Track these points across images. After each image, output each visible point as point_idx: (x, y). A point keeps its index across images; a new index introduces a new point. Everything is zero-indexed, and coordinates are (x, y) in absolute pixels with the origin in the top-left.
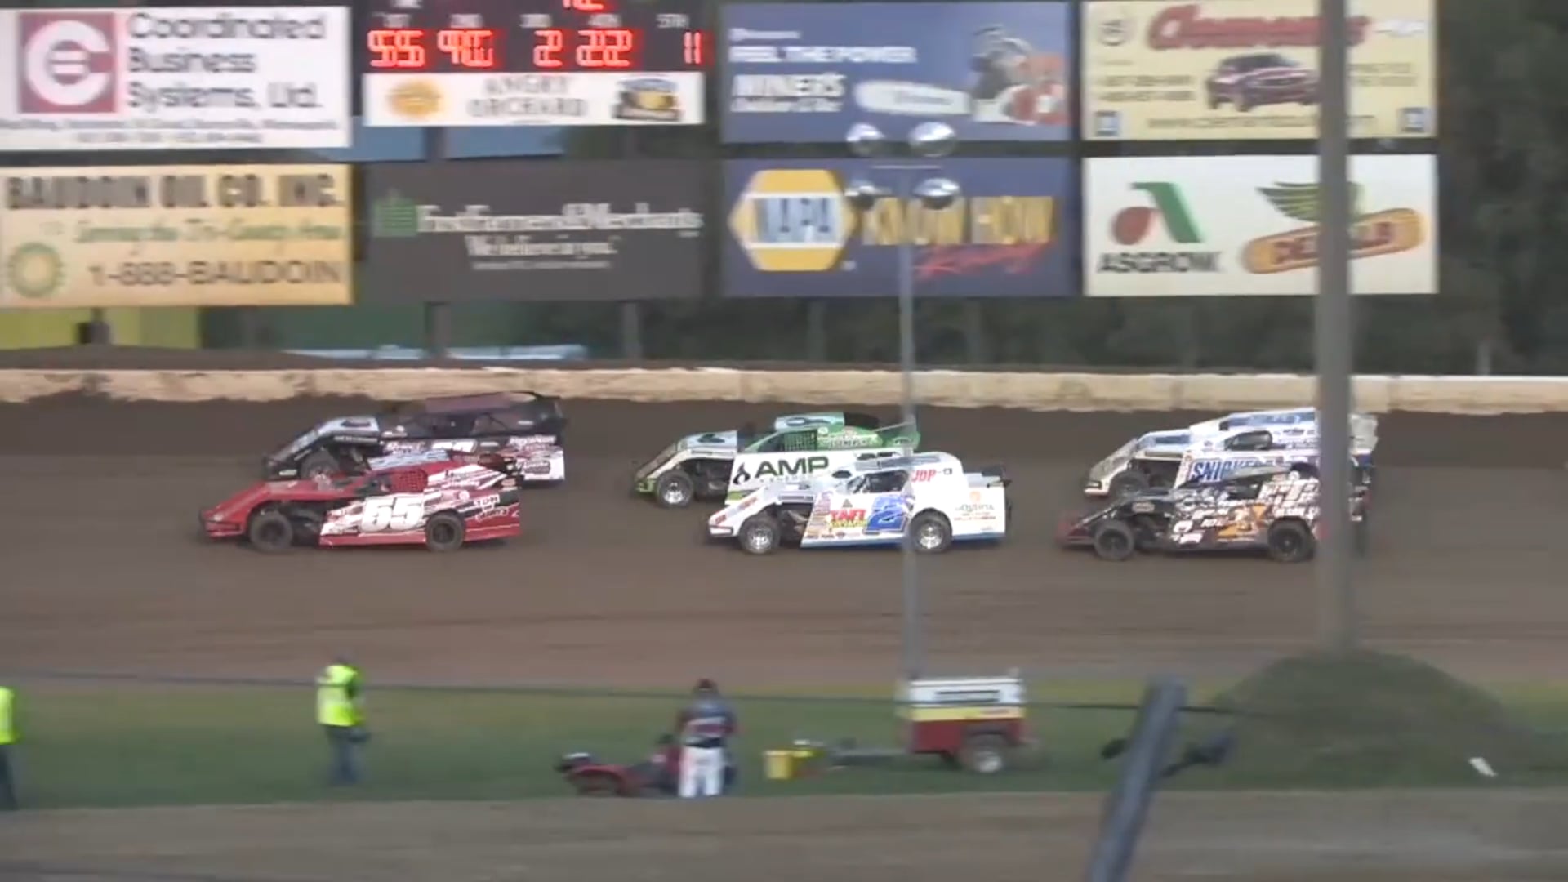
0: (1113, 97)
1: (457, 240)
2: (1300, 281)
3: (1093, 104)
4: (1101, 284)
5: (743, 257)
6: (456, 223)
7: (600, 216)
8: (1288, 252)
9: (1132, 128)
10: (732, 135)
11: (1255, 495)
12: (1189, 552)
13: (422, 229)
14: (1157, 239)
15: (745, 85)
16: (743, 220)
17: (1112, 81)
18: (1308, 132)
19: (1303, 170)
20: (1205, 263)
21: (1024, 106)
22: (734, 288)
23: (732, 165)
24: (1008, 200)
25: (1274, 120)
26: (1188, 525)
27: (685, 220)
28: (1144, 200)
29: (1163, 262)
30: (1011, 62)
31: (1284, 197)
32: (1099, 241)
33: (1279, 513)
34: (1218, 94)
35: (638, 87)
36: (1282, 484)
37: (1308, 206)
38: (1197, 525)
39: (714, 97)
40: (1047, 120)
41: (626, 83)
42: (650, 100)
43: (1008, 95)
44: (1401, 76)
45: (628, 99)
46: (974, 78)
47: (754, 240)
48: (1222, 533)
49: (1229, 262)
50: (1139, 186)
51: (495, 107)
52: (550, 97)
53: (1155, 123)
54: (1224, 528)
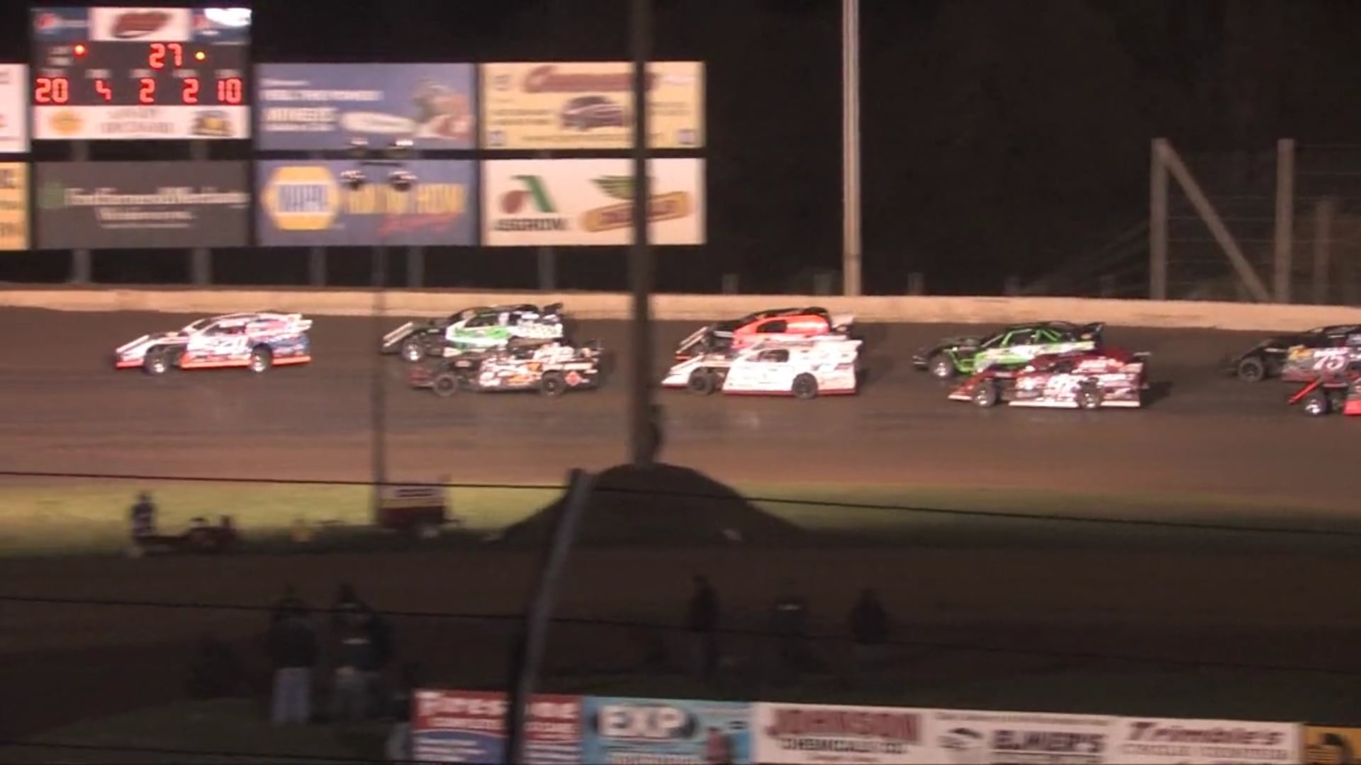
0: (503, 123)
1: (90, 210)
2: (620, 236)
3: (490, 128)
4: (497, 238)
5: (271, 222)
6: (88, 200)
7: (181, 195)
8: (609, 218)
9: (514, 141)
10: (266, 145)
11: (531, 357)
12: (492, 391)
13: (66, 203)
14: (529, 211)
15: (274, 114)
16: (271, 198)
17: (501, 112)
18: (624, 144)
19: (621, 168)
20: (558, 225)
21: (445, 129)
22: (268, 241)
23: (265, 164)
24: (440, 186)
25: (599, 137)
26: (490, 375)
27: (235, 198)
28: (520, 186)
29: (533, 225)
30: (439, 100)
31: (607, 184)
32: (494, 212)
33: (546, 368)
34: (568, 121)
35: (209, 115)
36: (547, 350)
37: (624, 190)
38: (496, 376)
39: (255, 121)
40: (461, 135)
41: (197, 113)
42: (214, 122)
43: (438, 121)
44: (676, 109)
45: (201, 123)
46: (417, 111)
47: (281, 210)
48: (511, 380)
49: (574, 224)
50: (520, 178)
51: (117, 127)
52: (148, 121)
53: (530, 139)
54: (512, 377)
